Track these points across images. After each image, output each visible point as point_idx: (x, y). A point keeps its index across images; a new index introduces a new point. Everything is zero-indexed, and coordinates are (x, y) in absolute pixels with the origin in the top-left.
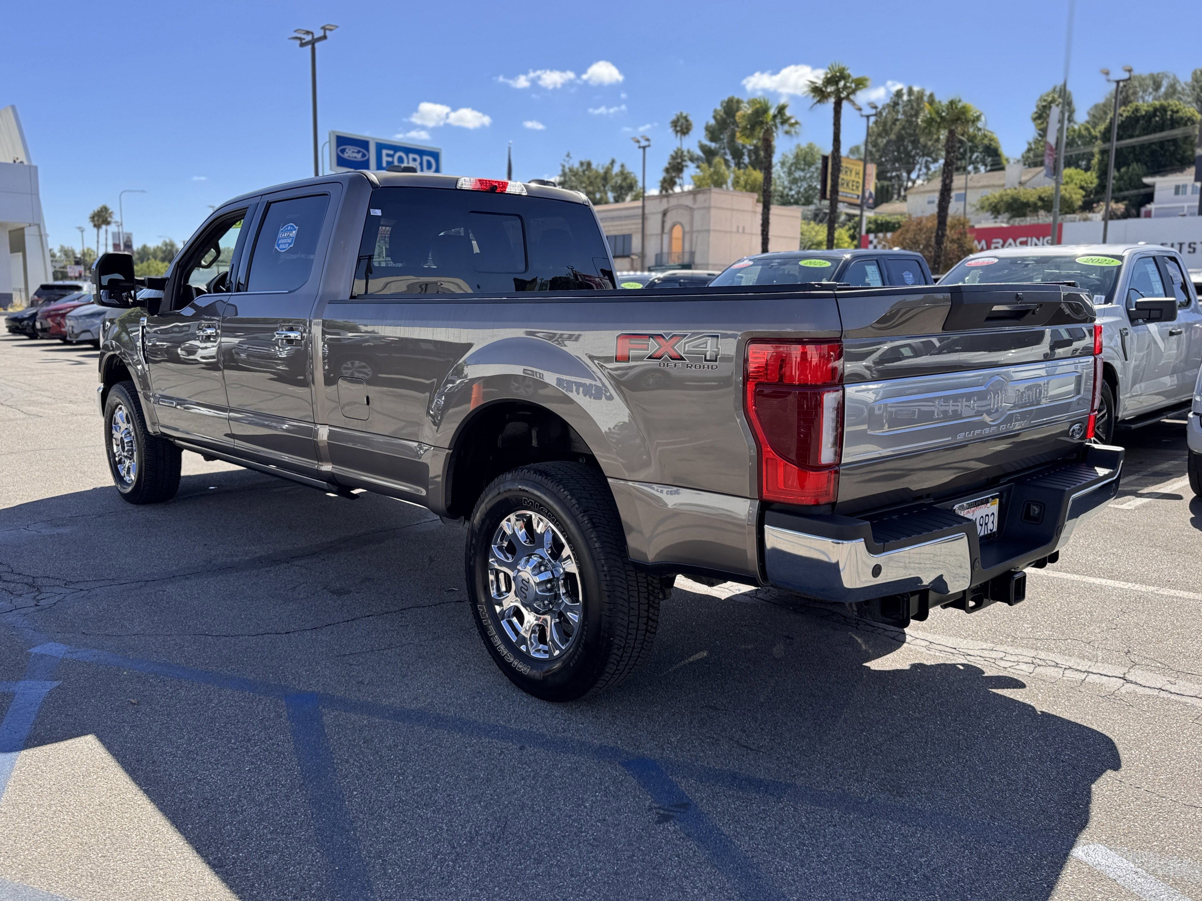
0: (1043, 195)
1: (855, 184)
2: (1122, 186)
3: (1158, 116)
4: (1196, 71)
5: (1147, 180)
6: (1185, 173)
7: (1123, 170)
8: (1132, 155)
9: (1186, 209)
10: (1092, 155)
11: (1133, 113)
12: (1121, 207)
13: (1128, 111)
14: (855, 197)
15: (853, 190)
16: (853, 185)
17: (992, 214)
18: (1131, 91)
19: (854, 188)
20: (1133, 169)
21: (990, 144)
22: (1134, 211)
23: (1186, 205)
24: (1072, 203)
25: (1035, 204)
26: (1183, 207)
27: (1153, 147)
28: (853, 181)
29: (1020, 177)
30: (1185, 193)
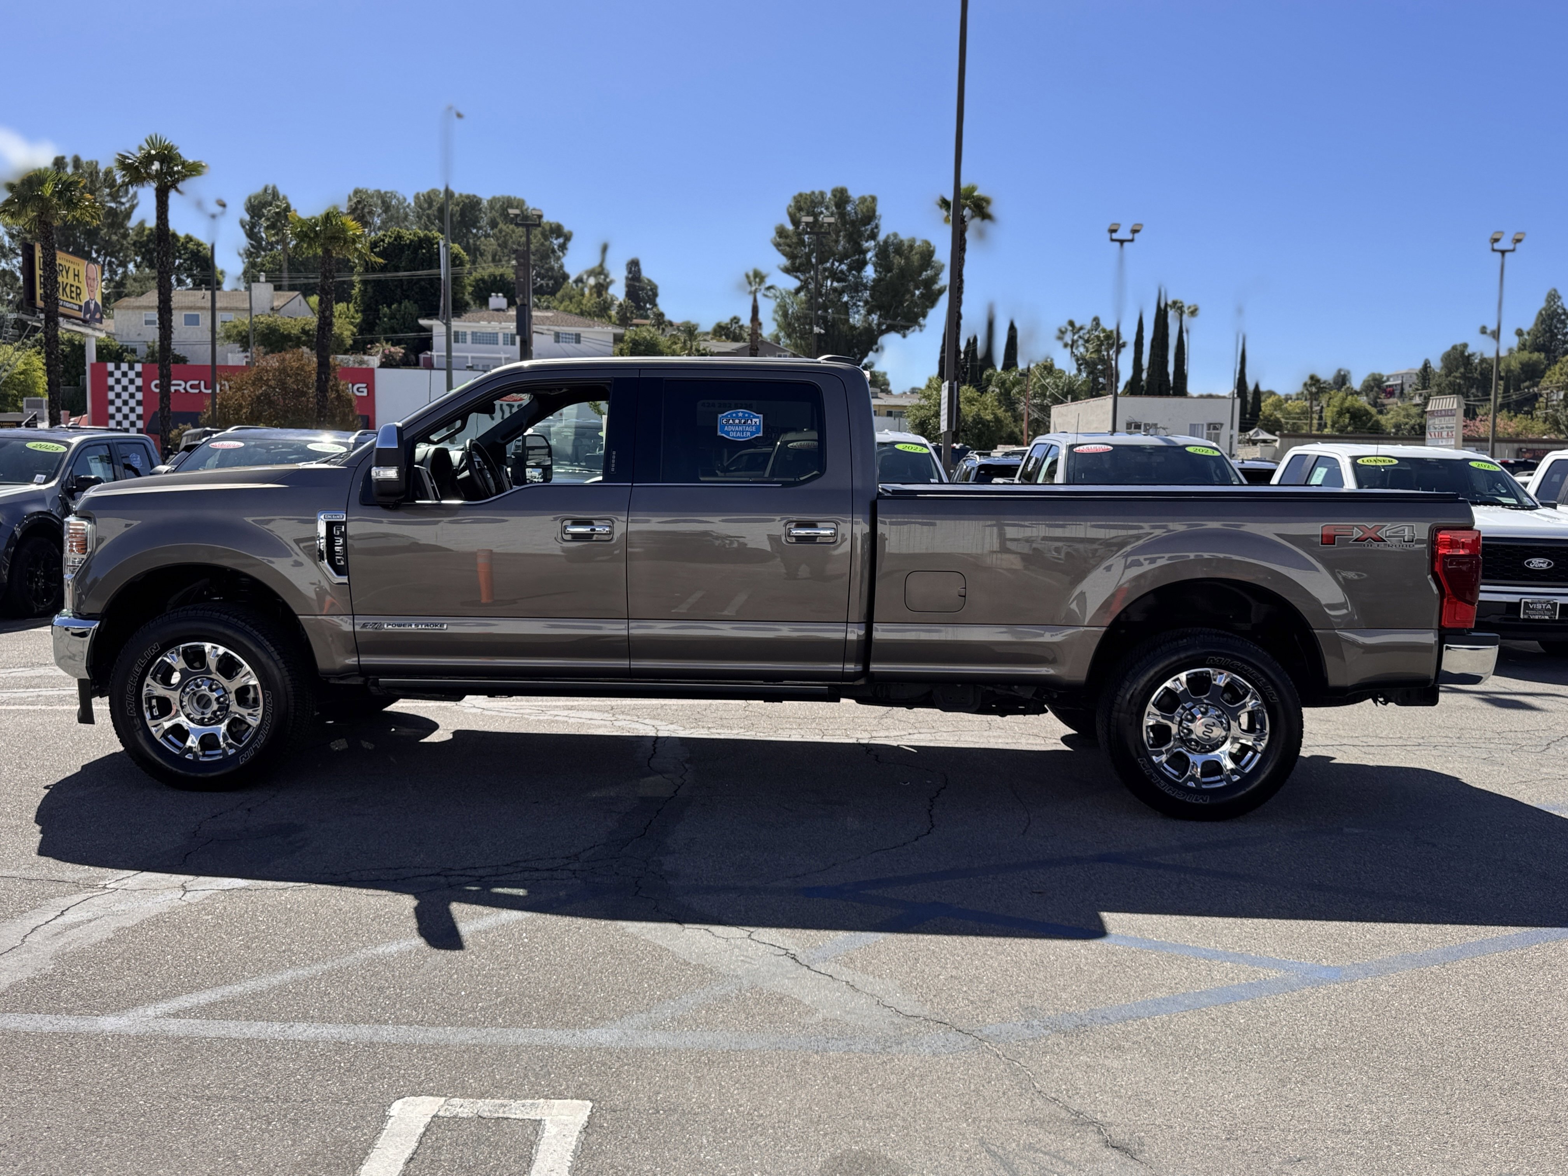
0: (307, 328)
1: (74, 289)
2: (396, 326)
3: (424, 248)
4: (418, 194)
5: (423, 322)
6: (463, 318)
7: (394, 306)
8: (399, 291)
9: (470, 359)
10: (352, 285)
11: (395, 240)
12: (398, 351)
13: (390, 237)
14: (77, 308)
15: (72, 298)
16: (72, 292)
17: (241, 347)
18: (366, 210)
19: (74, 295)
20: (406, 308)
21: (199, 251)
22: (413, 357)
23: (470, 355)
24: (343, 341)
25: (299, 338)
26: (467, 358)
27: (423, 283)
28: (72, 286)
29: (272, 302)
30: (465, 342)
